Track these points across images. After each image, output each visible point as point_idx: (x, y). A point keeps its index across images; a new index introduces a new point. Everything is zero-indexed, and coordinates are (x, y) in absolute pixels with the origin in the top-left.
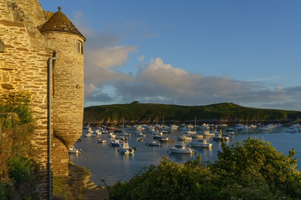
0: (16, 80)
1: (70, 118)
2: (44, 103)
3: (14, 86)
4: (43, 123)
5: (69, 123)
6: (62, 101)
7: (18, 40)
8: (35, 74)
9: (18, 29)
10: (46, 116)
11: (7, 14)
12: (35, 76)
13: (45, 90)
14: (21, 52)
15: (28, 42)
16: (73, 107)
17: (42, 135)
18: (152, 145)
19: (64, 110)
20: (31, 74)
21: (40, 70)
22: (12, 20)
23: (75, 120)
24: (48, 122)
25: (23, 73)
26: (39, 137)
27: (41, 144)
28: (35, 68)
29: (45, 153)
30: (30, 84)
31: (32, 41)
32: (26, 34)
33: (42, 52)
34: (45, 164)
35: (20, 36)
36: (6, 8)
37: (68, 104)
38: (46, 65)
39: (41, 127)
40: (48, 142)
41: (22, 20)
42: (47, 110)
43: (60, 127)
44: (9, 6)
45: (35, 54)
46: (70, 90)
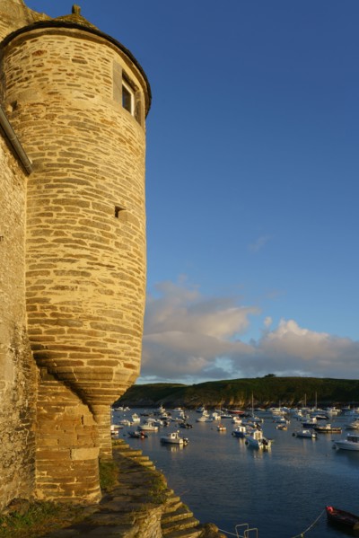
1: (93, 312)
5: (87, 326)
6: (61, 250)
16: (99, 274)
19: (68, 281)
23: (110, 321)
37: (83, 263)
43: (58, 340)
46: (90, 217)
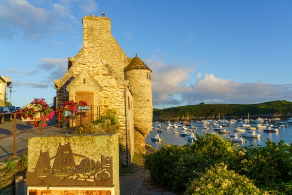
0: (110, 102)
1: (144, 119)
2: (124, 114)
3: (109, 105)
4: (124, 124)
5: (144, 122)
6: (139, 109)
7: (110, 83)
8: (119, 99)
9: (110, 77)
10: (125, 120)
11: (104, 70)
12: (118, 100)
13: (124, 107)
14: (112, 88)
15: (115, 83)
16: (145, 113)
17: (123, 130)
19: (140, 114)
20: (117, 99)
21: (121, 96)
22: (107, 73)
23: (147, 120)
24: (126, 123)
25: (113, 99)
26: (122, 131)
27: (123, 135)
28: (119, 96)
29: (125, 140)
30: (116, 104)
31: (117, 83)
32: (114, 79)
33: (121, 87)
34: (125, 145)
35: (111, 80)
36: (104, 68)
37: (143, 111)
38: (124, 94)
39: (123, 126)
40: (126, 134)
41: (111, 72)
42: (125, 117)
43: (139, 125)
44: (105, 66)
45: (118, 89)
46: (143, 103)
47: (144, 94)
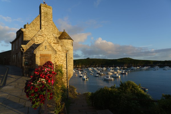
0: (58, 61)
2: (65, 67)
3: (57, 62)
4: (66, 73)
7: (58, 48)
8: (63, 58)
9: (58, 45)
10: (66, 71)
11: (54, 40)
12: (63, 59)
13: (66, 63)
14: (59, 52)
15: (61, 49)
16: (70, 65)
18: (96, 76)
20: (62, 58)
22: (56, 42)
25: (59, 58)
26: (64, 78)
27: (65, 80)
28: (63, 57)
29: (66, 83)
30: (61, 61)
31: (61, 48)
32: (60, 46)
33: (64, 51)
34: (66, 86)
35: (58, 47)
36: (54, 39)
37: (68, 64)
38: (66, 55)
39: (65, 75)
40: (67, 79)
41: (59, 42)
42: (66, 70)
44: (55, 38)
45: (62, 52)
46: (69, 59)
47: (69, 55)
